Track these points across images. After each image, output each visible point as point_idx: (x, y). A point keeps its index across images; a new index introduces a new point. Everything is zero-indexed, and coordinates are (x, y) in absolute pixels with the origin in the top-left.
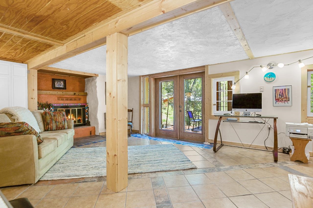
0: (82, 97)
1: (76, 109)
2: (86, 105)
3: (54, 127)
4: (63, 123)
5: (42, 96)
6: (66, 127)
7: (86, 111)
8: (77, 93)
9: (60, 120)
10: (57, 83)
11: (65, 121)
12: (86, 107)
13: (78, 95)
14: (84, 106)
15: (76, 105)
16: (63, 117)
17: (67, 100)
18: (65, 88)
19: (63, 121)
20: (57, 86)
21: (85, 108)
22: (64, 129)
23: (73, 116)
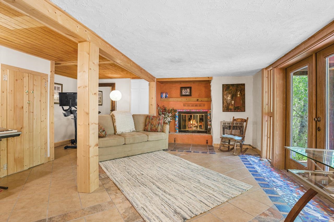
0: (206, 103)
1: (198, 115)
2: (208, 112)
3: (149, 129)
4: (157, 126)
5: (171, 102)
6: (159, 130)
7: (209, 118)
8: (200, 99)
9: (155, 123)
10: (184, 91)
11: (159, 124)
12: (208, 113)
13: (201, 101)
14: (207, 112)
15: (198, 111)
16: (158, 121)
17: (193, 106)
18: (190, 95)
19: (157, 125)
20: (184, 93)
21: (207, 115)
22: (157, 132)
23: (195, 121)
